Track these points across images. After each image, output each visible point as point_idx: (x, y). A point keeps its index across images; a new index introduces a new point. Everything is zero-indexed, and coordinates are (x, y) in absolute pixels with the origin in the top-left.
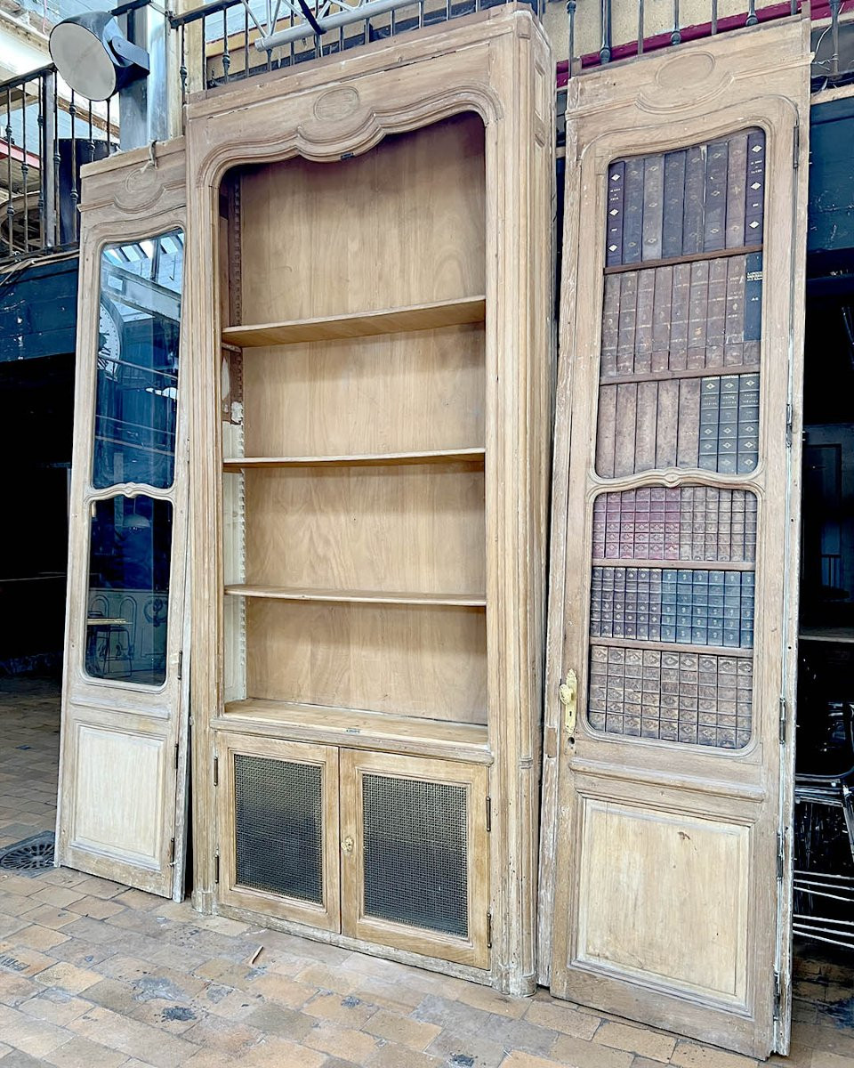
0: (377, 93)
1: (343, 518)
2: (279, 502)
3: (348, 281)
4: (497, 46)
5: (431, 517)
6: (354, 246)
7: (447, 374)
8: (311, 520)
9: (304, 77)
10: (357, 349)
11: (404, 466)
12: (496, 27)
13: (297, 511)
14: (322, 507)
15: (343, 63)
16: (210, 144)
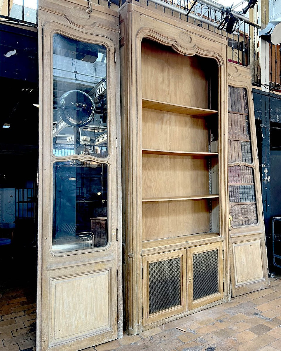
0: (197, 41)
1: (156, 172)
3: (158, 91)
4: (223, 46)
5: (183, 172)
7: (187, 129)
9: (177, 22)
10: (161, 115)
14: (149, 168)
15: (188, 26)
16: (141, 24)
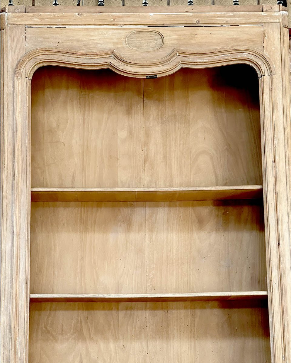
0: (179, 39)
1: (112, 345)
2: (48, 332)
3: (118, 159)
4: (267, 28)
5: (193, 343)
6: (122, 134)
7: (203, 235)
8: (80, 346)
9: (119, 17)
10: (126, 211)
11: (168, 303)
12: (268, 18)
13: (68, 339)
14: (92, 335)
15: (152, 14)
16: (28, 46)
